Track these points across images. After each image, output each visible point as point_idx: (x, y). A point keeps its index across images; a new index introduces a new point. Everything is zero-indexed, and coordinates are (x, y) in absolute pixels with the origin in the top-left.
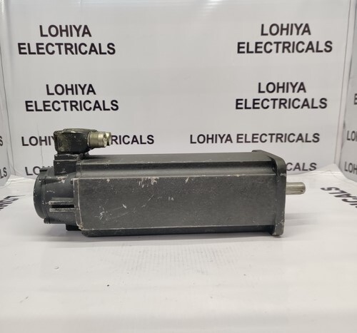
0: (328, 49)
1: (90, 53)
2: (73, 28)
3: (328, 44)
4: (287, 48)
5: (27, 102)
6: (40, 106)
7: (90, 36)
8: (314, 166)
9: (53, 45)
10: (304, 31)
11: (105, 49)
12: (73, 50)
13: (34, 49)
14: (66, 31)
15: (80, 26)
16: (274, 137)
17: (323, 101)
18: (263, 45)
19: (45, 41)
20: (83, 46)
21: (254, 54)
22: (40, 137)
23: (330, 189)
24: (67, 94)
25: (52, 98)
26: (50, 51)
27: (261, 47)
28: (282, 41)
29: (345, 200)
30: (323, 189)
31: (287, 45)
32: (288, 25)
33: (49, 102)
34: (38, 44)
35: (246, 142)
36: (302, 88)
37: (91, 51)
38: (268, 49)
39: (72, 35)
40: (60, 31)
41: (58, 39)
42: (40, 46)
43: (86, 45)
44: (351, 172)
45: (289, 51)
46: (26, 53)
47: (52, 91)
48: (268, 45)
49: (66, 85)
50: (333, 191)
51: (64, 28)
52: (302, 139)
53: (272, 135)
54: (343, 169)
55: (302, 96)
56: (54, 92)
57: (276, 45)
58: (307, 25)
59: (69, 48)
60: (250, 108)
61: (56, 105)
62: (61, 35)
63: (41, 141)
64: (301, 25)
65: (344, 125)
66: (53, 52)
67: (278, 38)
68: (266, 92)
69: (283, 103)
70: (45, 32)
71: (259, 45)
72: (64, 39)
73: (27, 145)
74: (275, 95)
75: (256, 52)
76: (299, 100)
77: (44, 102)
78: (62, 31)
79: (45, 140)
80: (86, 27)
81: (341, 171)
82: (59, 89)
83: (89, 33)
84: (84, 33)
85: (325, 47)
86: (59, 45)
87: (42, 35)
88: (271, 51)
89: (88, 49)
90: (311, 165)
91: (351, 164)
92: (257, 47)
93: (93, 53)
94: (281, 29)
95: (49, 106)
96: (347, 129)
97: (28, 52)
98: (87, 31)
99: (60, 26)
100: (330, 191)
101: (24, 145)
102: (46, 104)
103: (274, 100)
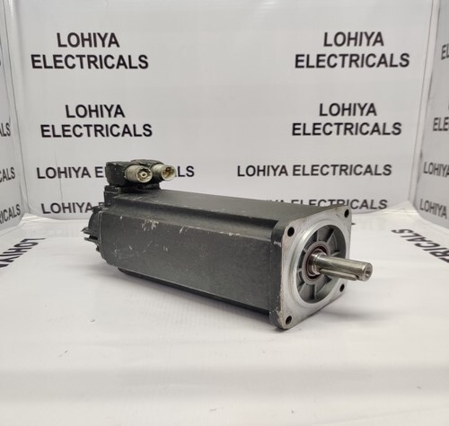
0: (404, 63)
1: (118, 67)
2: (97, 37)
3: (405, 57)
4: (355, 61)
5: (42, 126)
6: (59, 131)
7: (118, 46)
8: (384, 204)
9: (73, 58)
10: (376, 41)
11: (135, 62)
12: (98, 63)
13: (50, 62)
14: (89, 40)
15: (106, 34)
16: (338, 169)
17: (397, 126)
18: (326, 58)
19: (64, 52)
20: (109, 59)
21: (316, 69)
22: (59, 169)
23: (402, 231)
24: (91, 116)
25: (72, 122)
26: (70, 64)
27: (324, 61)
28: (350, 53)
29: (418, 245)
30: (394, 231)
31: (354, 58)
32: (357, 33)
33: (68, 126)
34: (55, 56)
35: (304, 174)
36: (372, 110)
37: (119, 64)
38: (332, 63)
39: (96, 45)
40: (82, 40)
41: (80, 50)
42: (58, 59)
43: (112, 58)
44: (427, 211)
45: (357, 66)
46: (40, 67)
47: (72, 112)
48: (332, 58)
49: (89, 106)
50: (406, 233)
51: (86, 36)
52: (370, 172)
53: (335, 166)
54: (419, 207)
55: (371, 119)
56: (75, 114)
57: (341, 58)
58: (379, 34)
59: (93, 61)
60: (309, 134)
61: (77, 129)
62: (83, 45)
63: (60, 172)
64: (373, 33)
65: (421, 155)
66: (74, 66)
67: (345, 49)
68: (329, 115)
69: (349, 128)
70: (64, 41)
71: (321, 58)
72: (86, 50)
73: (43, 178)
74: (339, 119)
75: (318, 66)
76: (368, 125)
77: (63, 126)
78: (84, 40)
79: (65, 172)
80: (113, 35)
81: (416, 209)
82: (81, 111)
83: (116, 42)
84: (111, 43)
85: (401, 61)
86: (81, 57)
87: (60, 45)
88: (335, 65)
89: (115, 62)
90: (381, 202)
91: (427, 202)
92: (318, 61)
93: (122, 67)
94: (348, 39)
95: (69, 131)
96: (425, 160)
97: (43, 66)
98: (114, 41)
99: (82, 34)
100: (403, 234)
101: (39, 177)
102: (66, 128)
103: (339, 124)
